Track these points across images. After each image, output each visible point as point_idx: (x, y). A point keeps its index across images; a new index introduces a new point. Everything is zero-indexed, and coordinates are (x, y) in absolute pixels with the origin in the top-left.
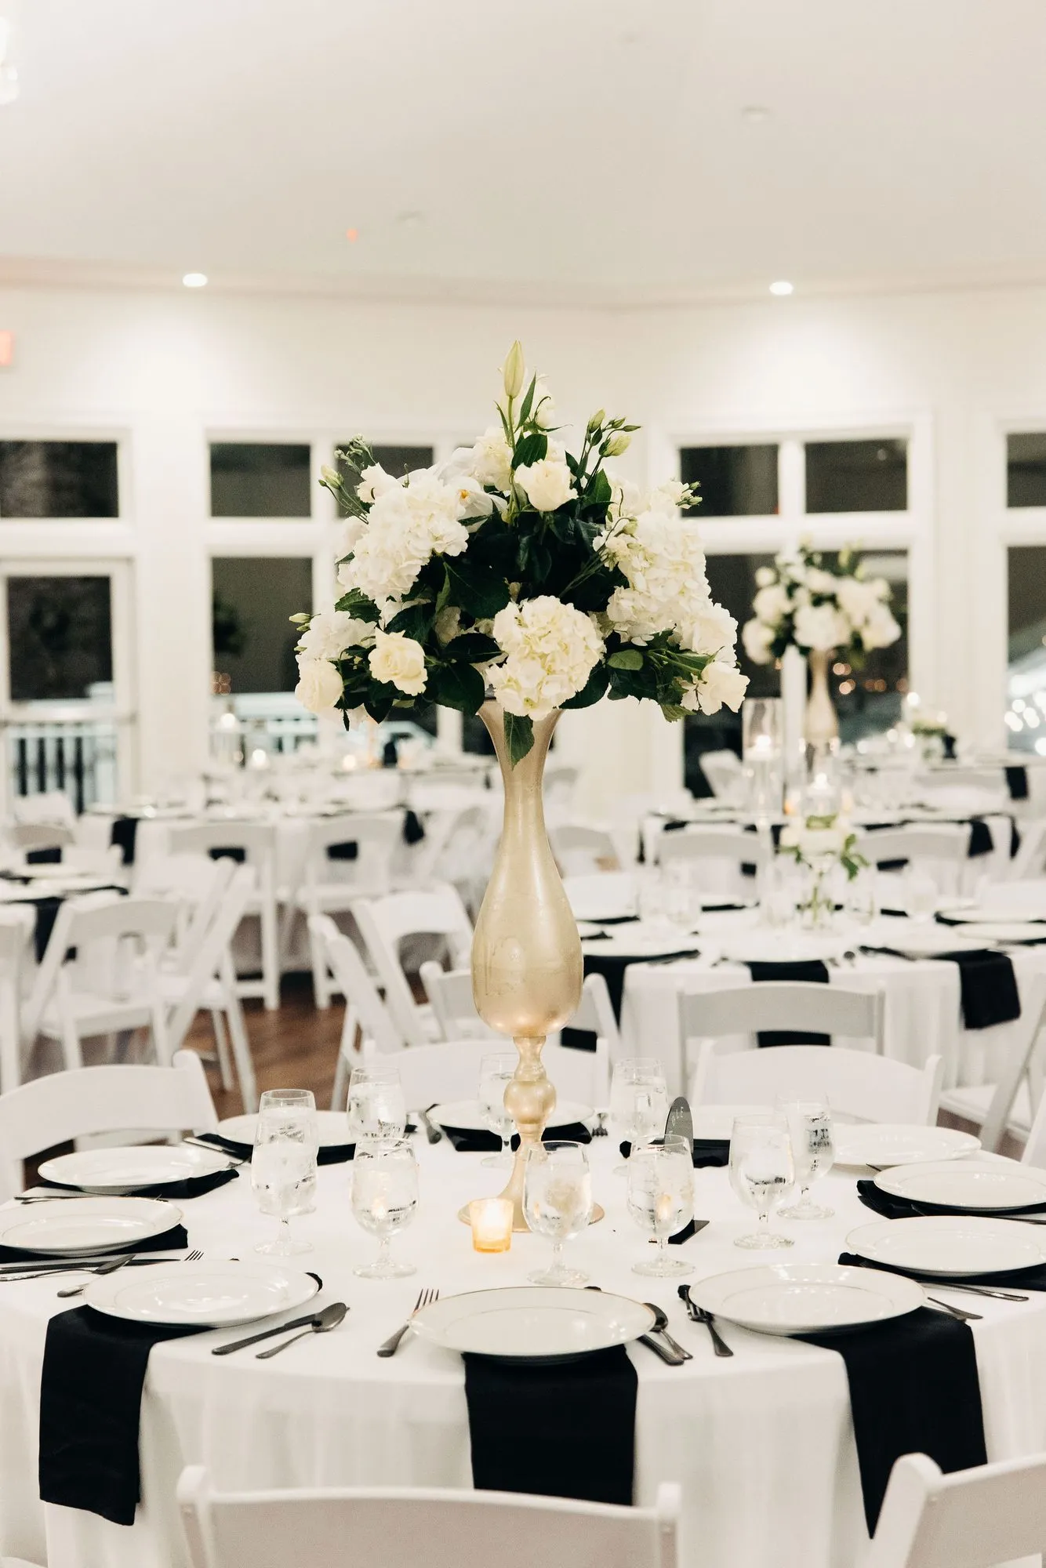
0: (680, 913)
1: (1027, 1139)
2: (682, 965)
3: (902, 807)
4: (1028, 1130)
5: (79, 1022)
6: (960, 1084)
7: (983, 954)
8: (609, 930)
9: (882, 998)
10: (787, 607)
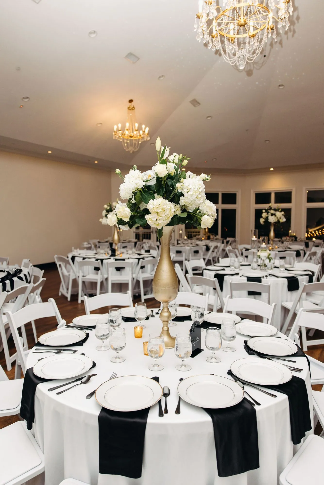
0: (236, 267)
1: (298, 313)
2: (235, 276)
3: (286, 248)
4: (298, 311)
5: (143, 278)
6: (287, 301)
7: (293, 277)
8: (225, 268)
9: (269, 286)
10: (267, 216)
